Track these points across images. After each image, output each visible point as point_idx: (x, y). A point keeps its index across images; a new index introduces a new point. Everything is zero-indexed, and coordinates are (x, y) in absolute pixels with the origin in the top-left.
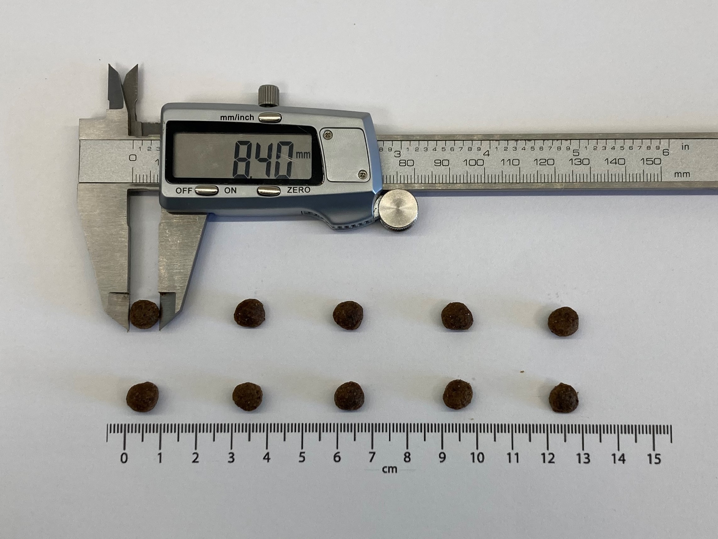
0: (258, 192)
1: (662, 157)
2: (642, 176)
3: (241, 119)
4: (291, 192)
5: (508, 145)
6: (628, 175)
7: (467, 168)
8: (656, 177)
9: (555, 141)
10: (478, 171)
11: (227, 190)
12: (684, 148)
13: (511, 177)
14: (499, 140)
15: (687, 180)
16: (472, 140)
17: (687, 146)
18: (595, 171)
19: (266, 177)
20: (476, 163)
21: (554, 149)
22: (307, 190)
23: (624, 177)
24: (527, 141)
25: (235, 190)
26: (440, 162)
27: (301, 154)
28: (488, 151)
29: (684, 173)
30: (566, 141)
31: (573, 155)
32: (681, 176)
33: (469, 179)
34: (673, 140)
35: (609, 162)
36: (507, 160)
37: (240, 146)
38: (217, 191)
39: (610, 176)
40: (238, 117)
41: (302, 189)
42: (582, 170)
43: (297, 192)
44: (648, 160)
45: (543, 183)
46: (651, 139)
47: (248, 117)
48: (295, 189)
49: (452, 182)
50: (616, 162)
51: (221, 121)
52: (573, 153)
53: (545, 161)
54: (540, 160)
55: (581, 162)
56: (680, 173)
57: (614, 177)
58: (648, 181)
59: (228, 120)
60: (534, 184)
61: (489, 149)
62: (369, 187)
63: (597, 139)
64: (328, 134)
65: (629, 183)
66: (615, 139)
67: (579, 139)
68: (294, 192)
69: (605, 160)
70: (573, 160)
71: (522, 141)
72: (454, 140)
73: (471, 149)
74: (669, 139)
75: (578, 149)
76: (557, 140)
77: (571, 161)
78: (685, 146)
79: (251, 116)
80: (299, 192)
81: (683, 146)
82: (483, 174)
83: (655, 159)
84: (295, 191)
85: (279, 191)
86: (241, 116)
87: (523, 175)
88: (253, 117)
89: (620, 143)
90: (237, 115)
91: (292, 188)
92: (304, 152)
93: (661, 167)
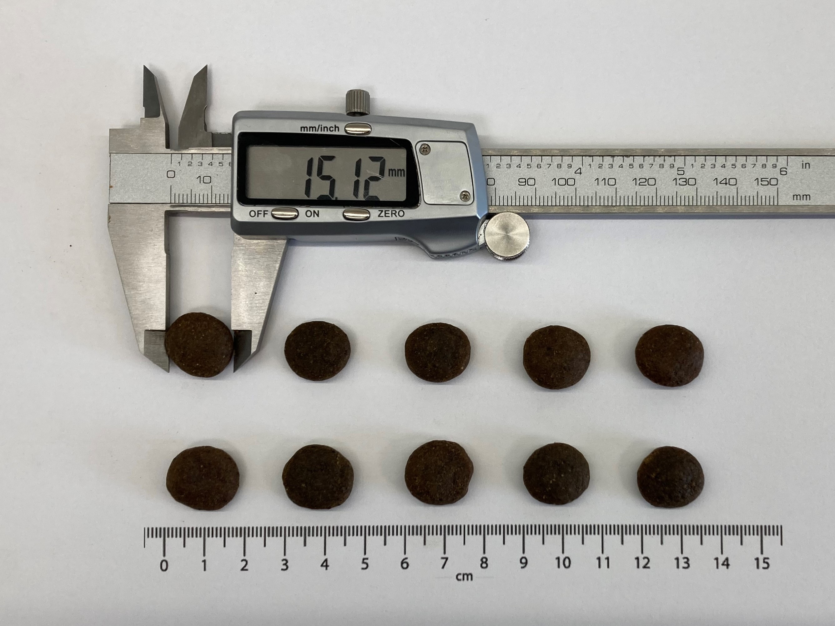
0: (345, 217)
1: (779, 177)
2: (755, 198)
3: (324, 131)
4: (383, 217)
5: (603, 161)
6: (740, 198)
7: (557, 188)
8: (772, 200)
9: (657, 157)
10: (567, 191)
11: (309, 214)
12: (804, 167)
13: (606, 199)
14: (593, 156)
15: (807, 204)
16: (562, 156)
17: (807, 165)
18: (702, 192)
19: (353, 198)
20: (567, 181)
21: (656, 167)
22: (401, 214)
23: (735, 200)
24: (624, 157)
25: (317, 213)
26: (525, 181)
27: (394, 172)
28: (580, 168)
29: (803, 196)
30: (669, 158)
31: (678, 174)
32: (800, 200)
33: (558, 201)
34: (792, 157)
35: (718, 183)
36: (603, 179)
37: (324, 161)
38: (297, 214)
39: (719, 199)
40: (321, 128)
41: (394, 212)
42: (687, 191)
43: (389, 217)
44: (763, 180)
45: (642, 206)
46: (767, 156)
47: (333, 127)
48: (387, 212)
49: (539, 205)
50: (726, 182)
51: (300, 132)
52: (677, 172)
53: (644, 180)
54: (639, 180)
55: (687, 182)
56: (799, 195)
57: (723, 200)
58: (763, 204)
59: (310, 131)
60: (632, 207)
61: (581, 167)
62: (472, 211)
63: (705, 156)
64: (425, 148)
65: (741, 206)
66: (726, 156)
67: (685, 156)
68: (385, 216)
69: (714, 180)
70: (677, 180)
71: (619, 157)
72: (542, 156)
73: (561, 166)
74: (788, 156)
75: (683, 167)
76: (660, 156)
77: (675, 180)
78: (806, 164)
79: (336, 127)
80: (392, 216)
81: (803, 164)
82: (574, 196)
83: (770, 179)
84: (387, 215)
85: (368, 215)
86: (325, 126)
87: (620, 197)
88: (338, 127)
89: (731, 160)
90: (319, 125)
91: (383, 211)
92: (398, 170)
93: (778, 188)
